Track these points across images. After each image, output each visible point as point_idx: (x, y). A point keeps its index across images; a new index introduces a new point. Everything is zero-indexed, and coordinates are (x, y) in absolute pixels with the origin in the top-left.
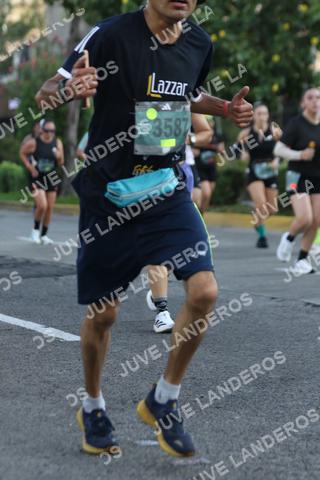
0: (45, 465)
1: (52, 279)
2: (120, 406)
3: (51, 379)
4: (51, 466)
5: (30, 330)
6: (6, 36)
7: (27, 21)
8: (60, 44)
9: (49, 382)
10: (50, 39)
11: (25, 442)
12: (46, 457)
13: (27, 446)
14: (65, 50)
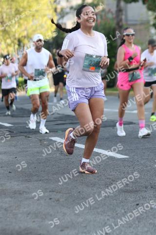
0: (108, 220)
1: (111, 128)
2: (144, 189)
3: (111, 177)
4: (111, 220)
8: (112, 13)
9: (110, 179)
10: (107, 10)
11: (98, 208)
12: (108, 216)
13: (99, 210)
14: (114, 16)
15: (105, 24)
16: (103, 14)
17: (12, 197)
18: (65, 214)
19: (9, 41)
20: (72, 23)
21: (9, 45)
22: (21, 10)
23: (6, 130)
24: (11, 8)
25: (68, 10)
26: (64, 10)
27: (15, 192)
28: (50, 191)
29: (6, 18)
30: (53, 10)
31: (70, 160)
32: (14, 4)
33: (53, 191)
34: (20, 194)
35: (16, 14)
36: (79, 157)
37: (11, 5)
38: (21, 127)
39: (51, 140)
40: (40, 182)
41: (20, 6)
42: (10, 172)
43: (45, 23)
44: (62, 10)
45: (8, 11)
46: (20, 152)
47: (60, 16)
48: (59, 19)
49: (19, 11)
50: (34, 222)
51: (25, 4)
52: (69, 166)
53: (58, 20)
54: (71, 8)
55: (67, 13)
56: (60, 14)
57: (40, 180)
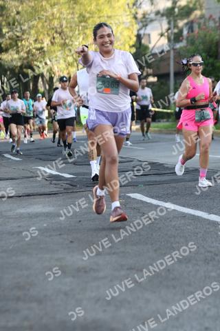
0: (209, 309)
3: (212, 250)
4: (213, 309)
5: (198, 217)
6: (177, 16)
7: (191, 5)
8: (214, 19)
9: (211, 252)
10: (207, 16)
12: (209, 304)
14: (218, 24)
15: (205, 36)
16: (202, 21)
17: (73, 277)
18: (148, 301)
19: (70, 59)
20: (159, 35)
21: (70, 65)
22: (87, 15)
23: (66, 182)
24: (73, 13)
25: (153, 16)
26: (147, 16)
27: (79, 270)
28: (128, 269)
29: (66, 27)
30: (132, 16)
31: (155, 225)
32: (77, 7)
33: (132, 269)
34: (86, 272)
35: (81, 22)
36: (168, 221)
37: (74, 8)
38: (87, 179)
39: (130, 197)
40: (114, 256)
41: (86, 11)
42: (71, 242)
43: (121, 33)
44: (144, 15)
45: (70, 16)
46: (86, 213)
47: (141, 24)
48: (141, 29)
49: (84, 17)
50: (105, 311)
51: (93, 7)
52: (154, 235)
53: (138, 31)
54: (158, 13)
55: (152, 21)
56: (142, 22)
57: (114, 253)
